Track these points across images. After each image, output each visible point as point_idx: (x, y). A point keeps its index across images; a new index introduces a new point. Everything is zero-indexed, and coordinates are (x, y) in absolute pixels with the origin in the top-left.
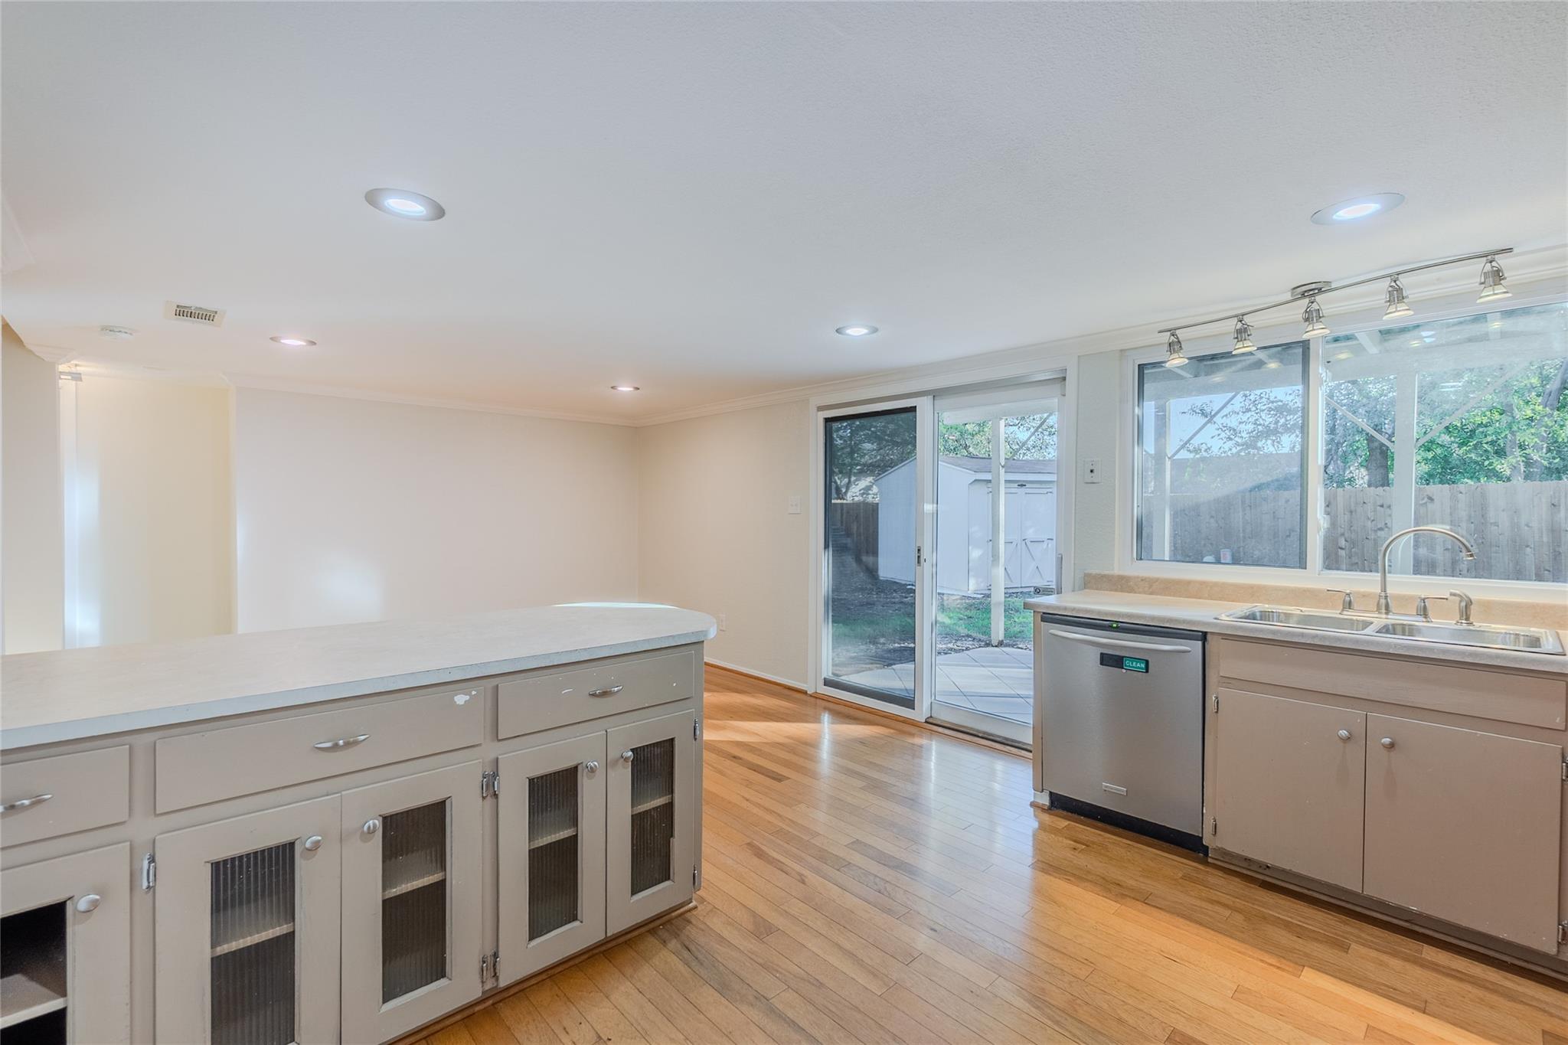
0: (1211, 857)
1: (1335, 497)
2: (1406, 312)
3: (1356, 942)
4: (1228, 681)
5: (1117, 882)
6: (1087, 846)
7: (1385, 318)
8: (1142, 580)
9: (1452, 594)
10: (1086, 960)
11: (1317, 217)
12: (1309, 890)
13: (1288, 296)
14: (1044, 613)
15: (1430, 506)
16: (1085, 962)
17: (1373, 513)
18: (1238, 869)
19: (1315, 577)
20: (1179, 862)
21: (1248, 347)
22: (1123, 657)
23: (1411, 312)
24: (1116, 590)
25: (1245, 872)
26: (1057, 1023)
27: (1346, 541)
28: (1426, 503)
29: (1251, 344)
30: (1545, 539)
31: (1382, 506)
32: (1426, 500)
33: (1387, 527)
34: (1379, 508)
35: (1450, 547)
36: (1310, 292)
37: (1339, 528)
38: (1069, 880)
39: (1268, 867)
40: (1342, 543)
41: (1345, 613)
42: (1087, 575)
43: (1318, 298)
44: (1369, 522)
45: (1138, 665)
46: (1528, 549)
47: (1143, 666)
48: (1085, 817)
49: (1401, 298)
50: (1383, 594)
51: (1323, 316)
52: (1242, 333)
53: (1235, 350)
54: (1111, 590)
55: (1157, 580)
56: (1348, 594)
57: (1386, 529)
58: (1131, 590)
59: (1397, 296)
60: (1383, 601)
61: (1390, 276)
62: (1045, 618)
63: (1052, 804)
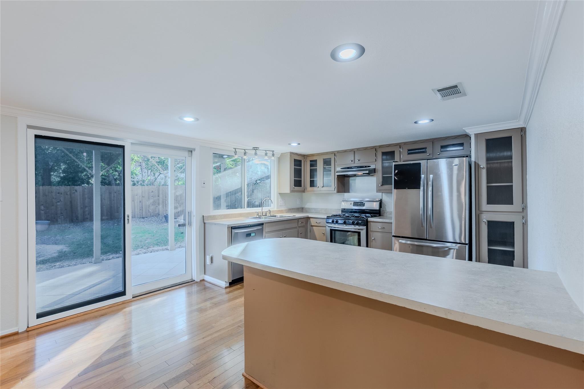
1: (39, 189)
4: (266, 233)
9: (269, 210)
13: (252, 148)
15: (76, 193)
17: (55, 196)
19: (246, 210)
22: (251, 233)
24: (213, 220)
27: (44, 207)
28: (74, 192)
30: (108, 203)
31: (59, 193)
32: (74, 191)
33: (61, 201)
34: (57, 194)
35: (83, 207)
36: (256, 149)
37: (41, 202)
40: (42, 208)
43: (257, 151)
44: (54, 199)
46: (104, 206)
47: (254, 234)
48: (236, 283)
50: (262, 211)
52: (245, 154)
54: (211, 220)
55: (222, 215)
56: (258, 212)
57: (60, 202)
59: (266, 154)
60: (262, 213)
61: (265, 150)
62: (233, 228)
63: (229, 285)
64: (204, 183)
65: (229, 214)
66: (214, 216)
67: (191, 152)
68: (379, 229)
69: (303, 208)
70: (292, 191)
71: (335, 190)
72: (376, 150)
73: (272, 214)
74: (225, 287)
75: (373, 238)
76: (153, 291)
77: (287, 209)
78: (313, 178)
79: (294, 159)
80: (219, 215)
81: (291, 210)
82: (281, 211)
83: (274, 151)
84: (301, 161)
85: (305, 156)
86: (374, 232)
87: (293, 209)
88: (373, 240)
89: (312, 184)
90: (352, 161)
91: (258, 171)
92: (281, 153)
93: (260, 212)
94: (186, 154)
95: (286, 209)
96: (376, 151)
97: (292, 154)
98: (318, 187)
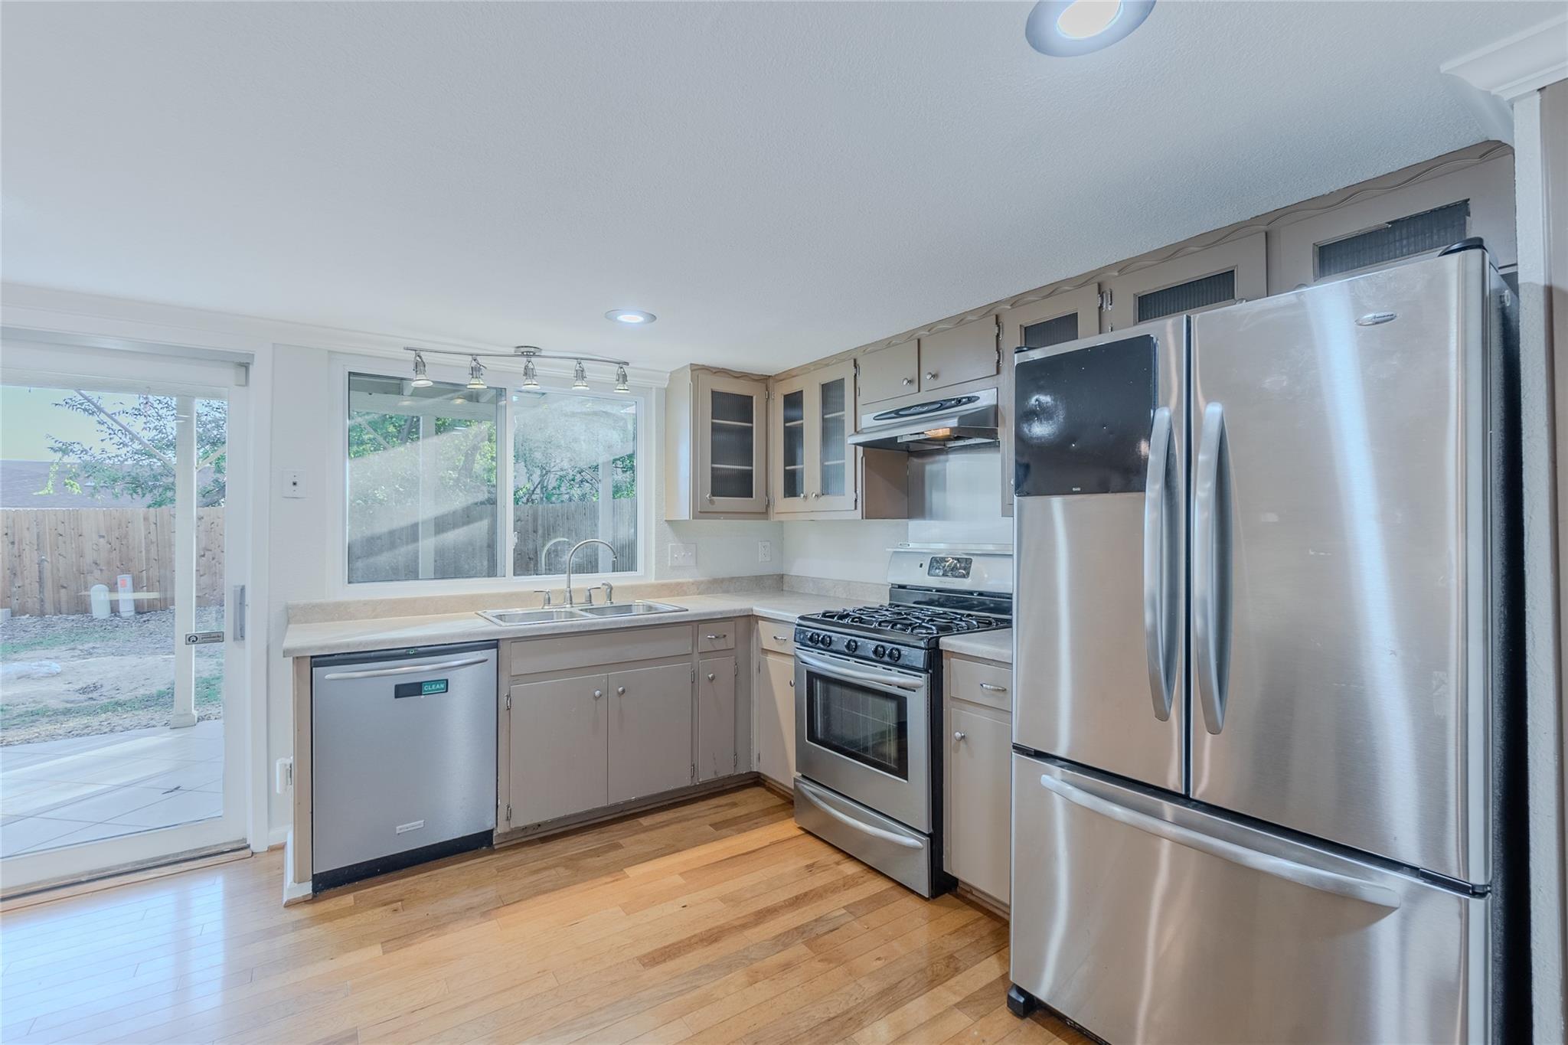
0: (496, 844)
2: (585, 388)
3: (621, 838)
4: (517, 678)
5: (468, 907)
6: (402, 900)
7: (574, 388)
8: (365, 604)
9: (604, 584)
10: (539, 973)
11: (610, 316)
12: (567, 826)
13: (512, 351)
14: (312, 657)
16: (540, 975)
18: (519, 841)
19: (509, 583)
20: (480, 863)
21: (477, 385)
22: (422, 683)
23: (588, 388)
24: (333, 620)
25: (524, 840)
26: (592, 1025)
29: (482, 383)
36: (528, 353)
38: (433, 935)
39: (539, 825)
41: (546, 607)
42: (287, 608)
43: (533, 359)
45: (438, 686)
47: (442, 686)
48: (358, 880)
49: (583, 377)
50: (568, 589)
51: (536, 375)
52: (476, 371)
53: (470, 384)
54: (326, 621)
55: (382, 601)
56: (547, 593)
58: (352, 617)
59: (580, 374)
60: (568, 594)
61: (577, 359)
62: (320, 661)
63: (315, 890)
64: (295, 484)
65: (415, 600)
66: (338, 605)
67: (244, 369)
68: (984, 690)
69: (781, 577)
70: (701, 513)
71: (856, 508)
72: (1001, 320)
73: (618, 601)
74: (289, 901)
75: (958, 734)
76: (40, 887)
77: (702, 582)
78: (795, 465)
79: (713, 392)
80: (366, 603)
81: (718, 585)
82: (677, 589)
83: (627, 364)
84: (752, 397)
85: (765, 381)
86: (967, 706)
87: (733, 578)
88: (962, 744)
89: (792, 485)
90: (910, 382)
91: (576, 440)
92: (671, 373)
93: (562, 591)
94: (227, 376)
95: (702, 579)
96: (997, 323)
97: (699, 370)
98: (805, 497)
